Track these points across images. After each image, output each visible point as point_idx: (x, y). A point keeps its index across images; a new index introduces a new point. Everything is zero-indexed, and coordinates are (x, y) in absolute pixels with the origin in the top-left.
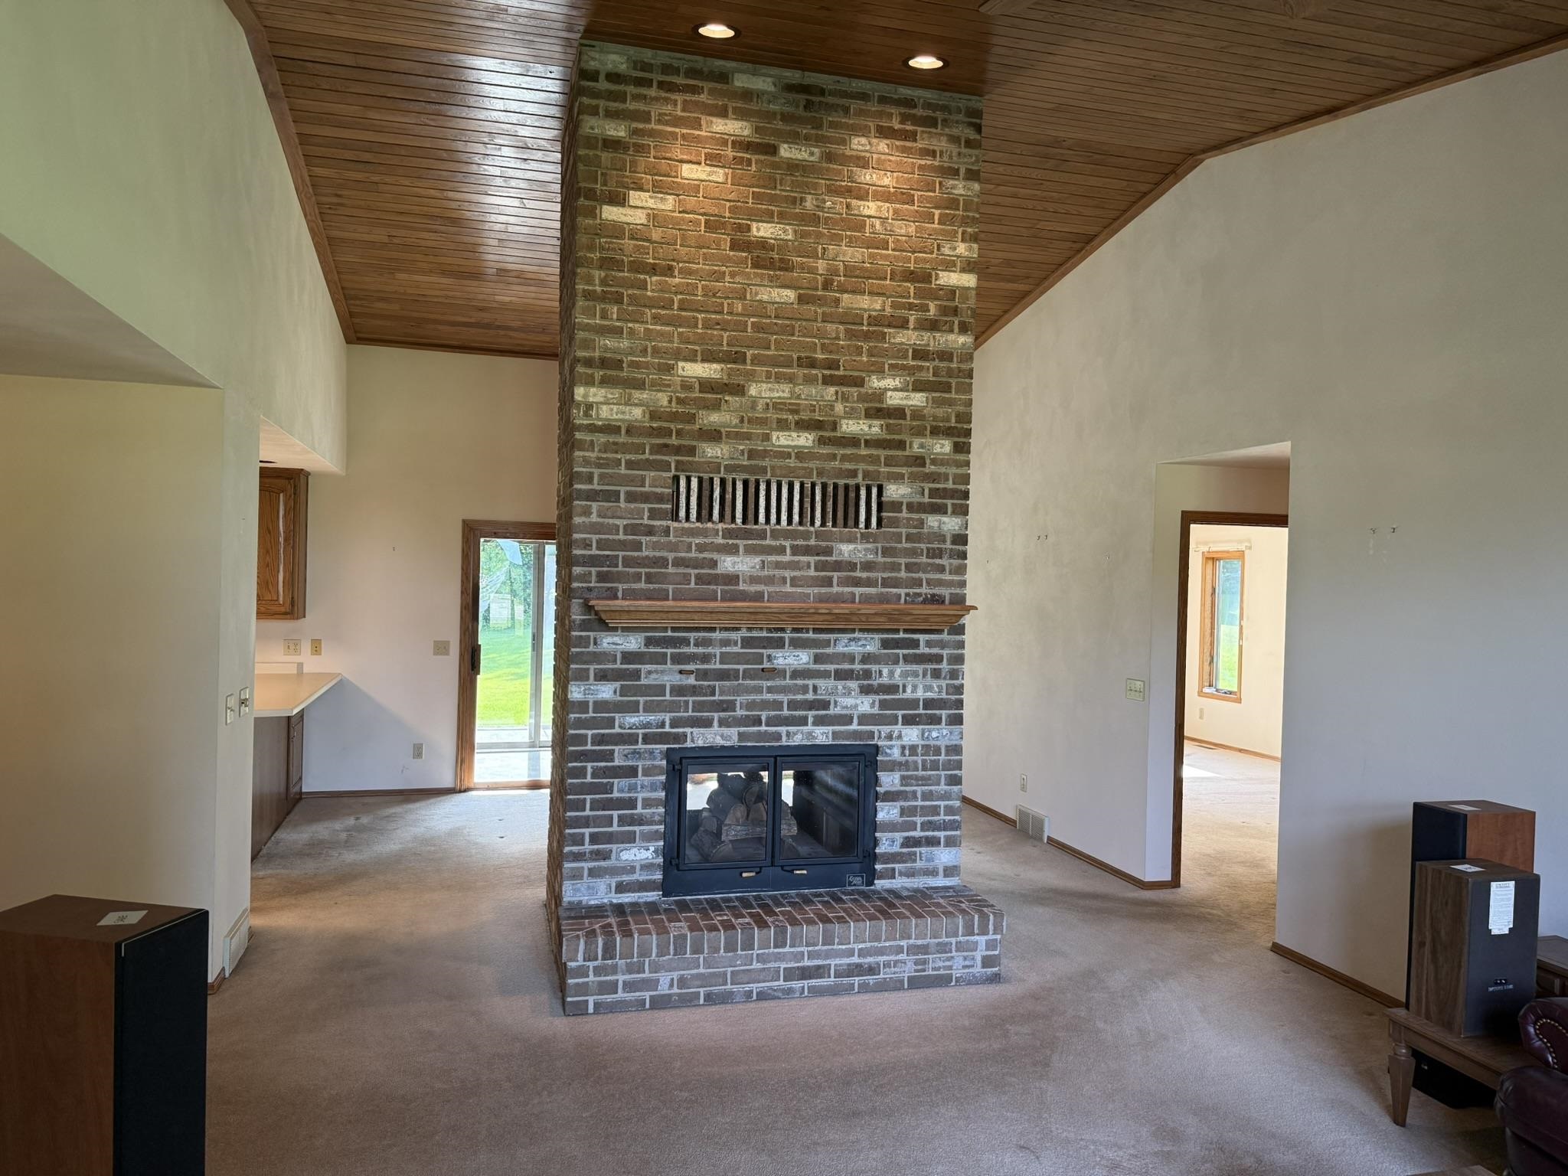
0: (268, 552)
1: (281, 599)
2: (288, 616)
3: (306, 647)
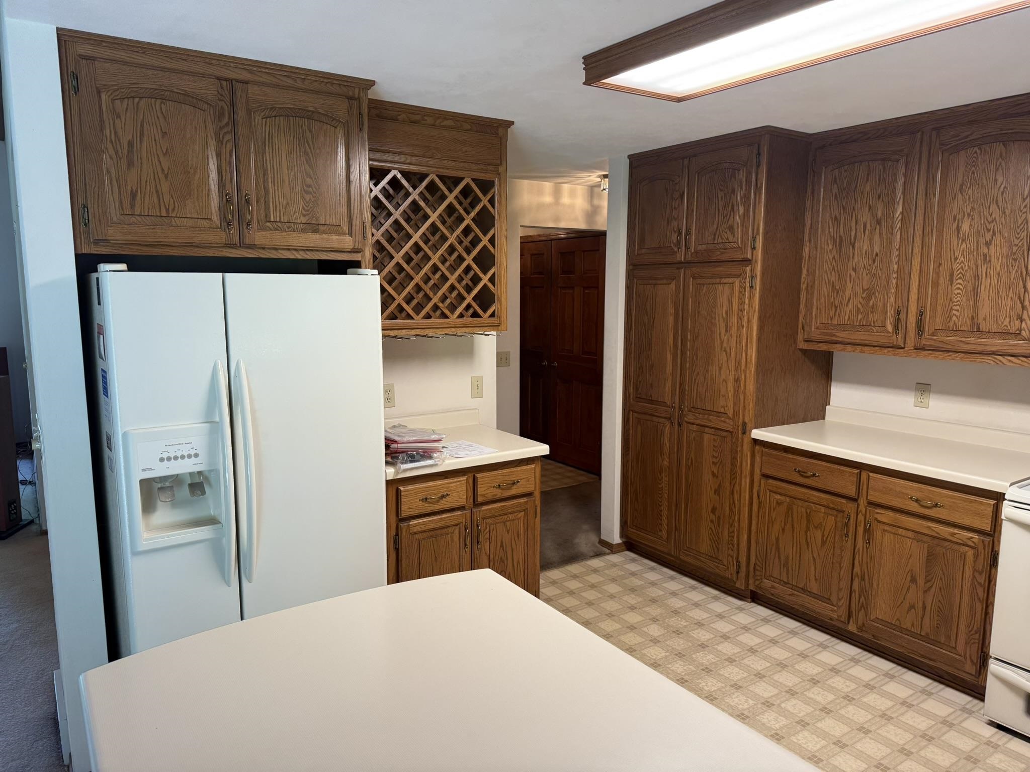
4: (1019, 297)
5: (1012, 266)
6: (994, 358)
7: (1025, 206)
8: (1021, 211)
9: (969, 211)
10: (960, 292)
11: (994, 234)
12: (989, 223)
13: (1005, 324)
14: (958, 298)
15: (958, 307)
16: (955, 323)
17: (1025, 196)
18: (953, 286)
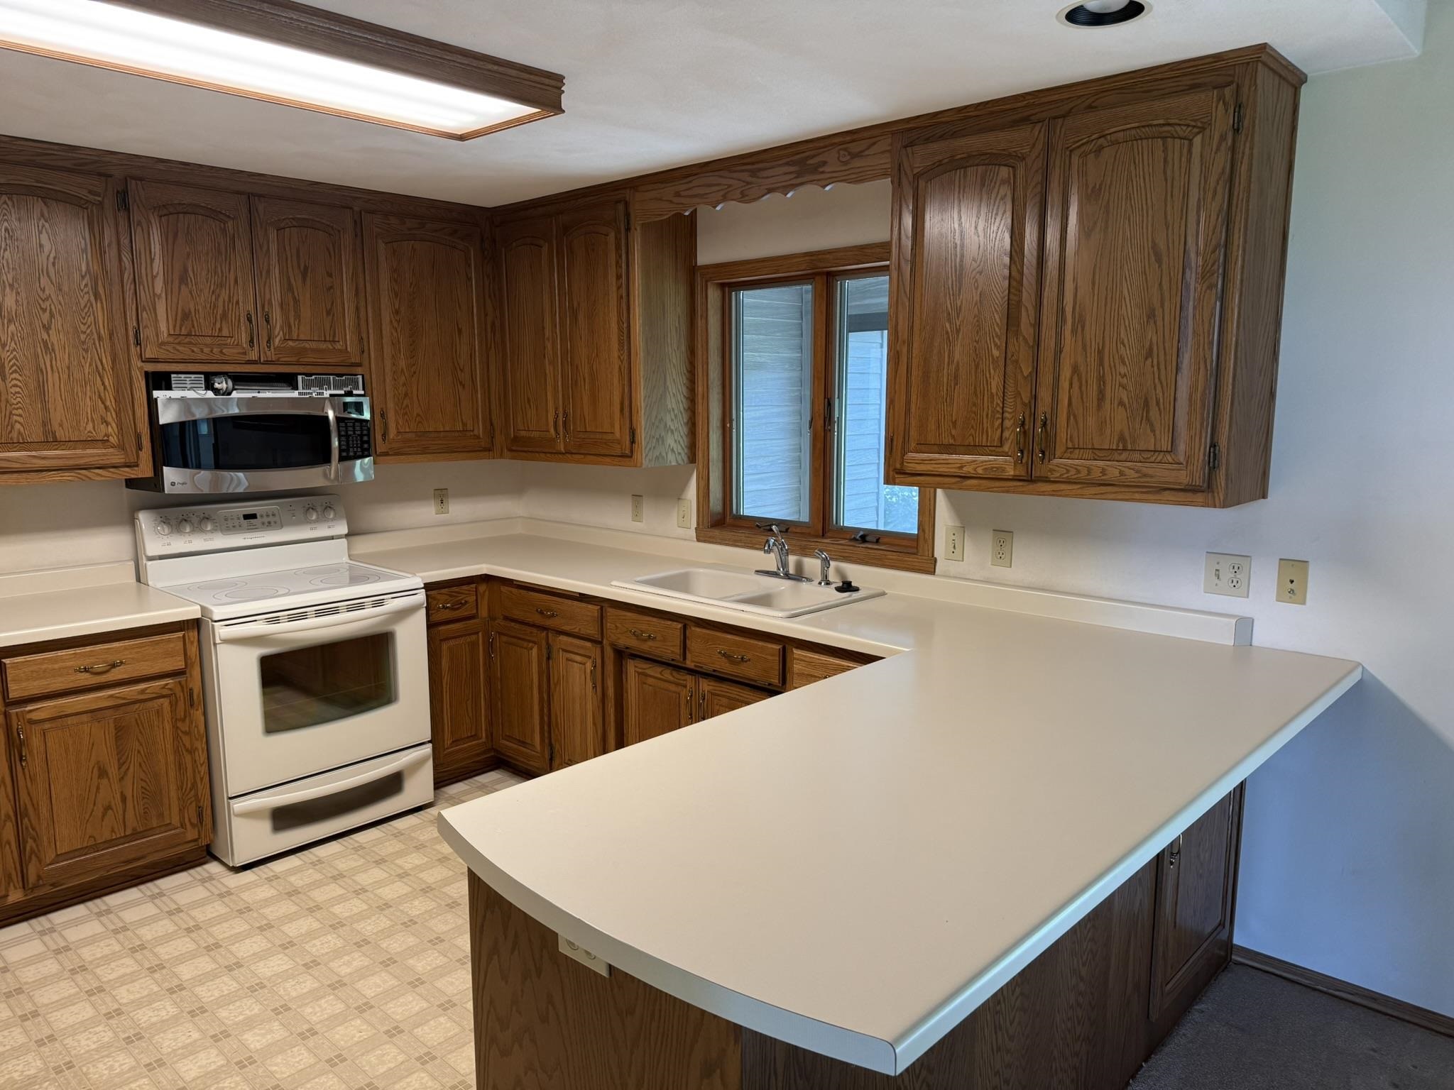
0: (1151, 315)
1: (1182, 447)
2: (1200, 497)
3: (1265, 579)
4: (100, 395)
5: (84, 358)
6: (79, 474)
7: (86, 285)
8: (82, 291)
9: (11, 281)
10: (20, 390)
11: (52, 315)
12: (43, 301)
13: (88, 429)
14: (19, 399)
15: (20, 411)
16: (19, 433)
17: (83, 274)
18: (7, 382)
